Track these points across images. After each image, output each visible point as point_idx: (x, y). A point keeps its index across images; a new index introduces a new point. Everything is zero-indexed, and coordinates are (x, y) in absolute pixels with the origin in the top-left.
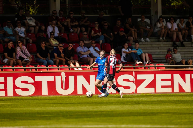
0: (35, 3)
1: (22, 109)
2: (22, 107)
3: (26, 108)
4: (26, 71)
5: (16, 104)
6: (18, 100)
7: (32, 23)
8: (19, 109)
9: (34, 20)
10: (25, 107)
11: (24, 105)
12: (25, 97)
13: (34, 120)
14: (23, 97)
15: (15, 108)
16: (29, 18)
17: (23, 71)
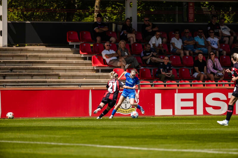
0: (230, 10)
1: (212, 129)
2: (212, 128)
3: (218, 129)
4: (219, 87)
5: (206, 124)
6: (208, 119)
7: (227, 33)
8: (209, 129)
9: (229, 30)
10: (216, 128)
11: (215, 126)
12: (216, 116)
13: (226, 142)
14: (214, 117)
15: (204, 128)
16: (223, 27)
17: (214, 87)
